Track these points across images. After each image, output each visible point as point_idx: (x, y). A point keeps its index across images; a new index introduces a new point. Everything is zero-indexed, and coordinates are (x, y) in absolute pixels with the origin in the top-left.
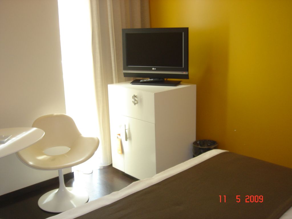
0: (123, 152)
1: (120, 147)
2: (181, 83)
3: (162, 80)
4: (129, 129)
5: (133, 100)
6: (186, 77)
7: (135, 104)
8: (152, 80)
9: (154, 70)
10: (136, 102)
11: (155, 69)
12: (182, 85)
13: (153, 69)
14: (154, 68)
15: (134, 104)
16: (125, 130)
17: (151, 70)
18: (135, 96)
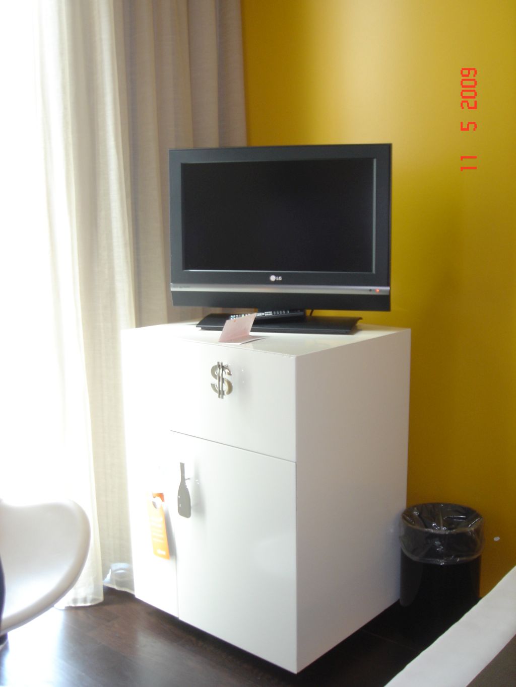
0: (172, 551)
1: (163, 535)
2: (359, 323)
3: (302, 313)
4: (197, 476)
5: (216, 382)
6: (382, 303)
7: (221, 393)
8: (269, 314)
9: (276, 282)
10: (226, 387)
11: (280, 278)
12: (361, 330)
13: (273, 278)
14: (277, 275)
15: (217, 395)
16: (183, 479)
17: (266, 281)
18: (222, 367)
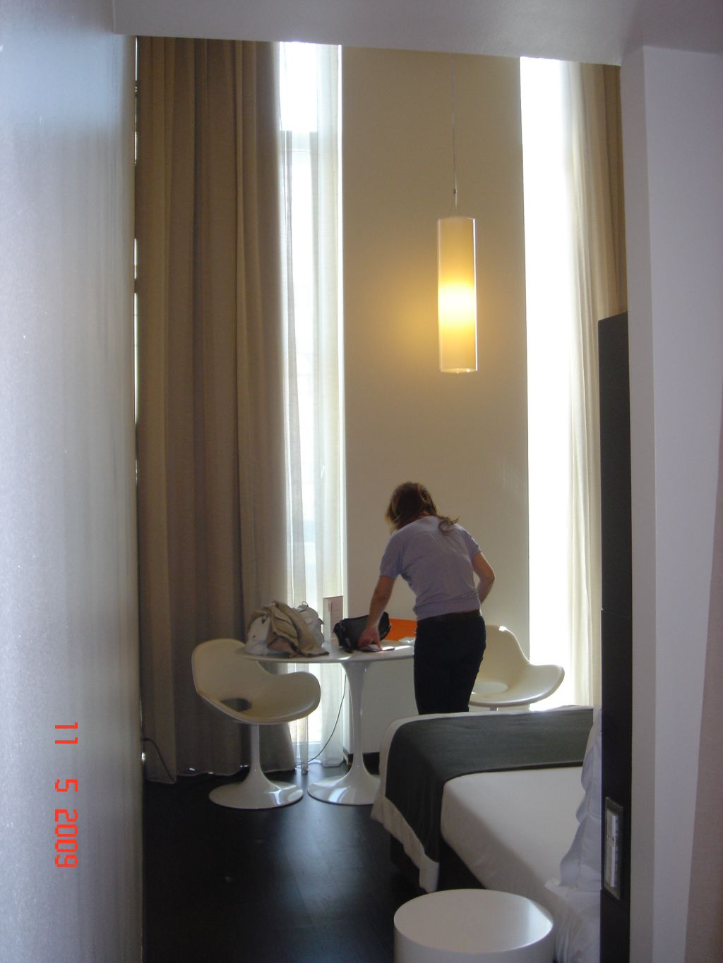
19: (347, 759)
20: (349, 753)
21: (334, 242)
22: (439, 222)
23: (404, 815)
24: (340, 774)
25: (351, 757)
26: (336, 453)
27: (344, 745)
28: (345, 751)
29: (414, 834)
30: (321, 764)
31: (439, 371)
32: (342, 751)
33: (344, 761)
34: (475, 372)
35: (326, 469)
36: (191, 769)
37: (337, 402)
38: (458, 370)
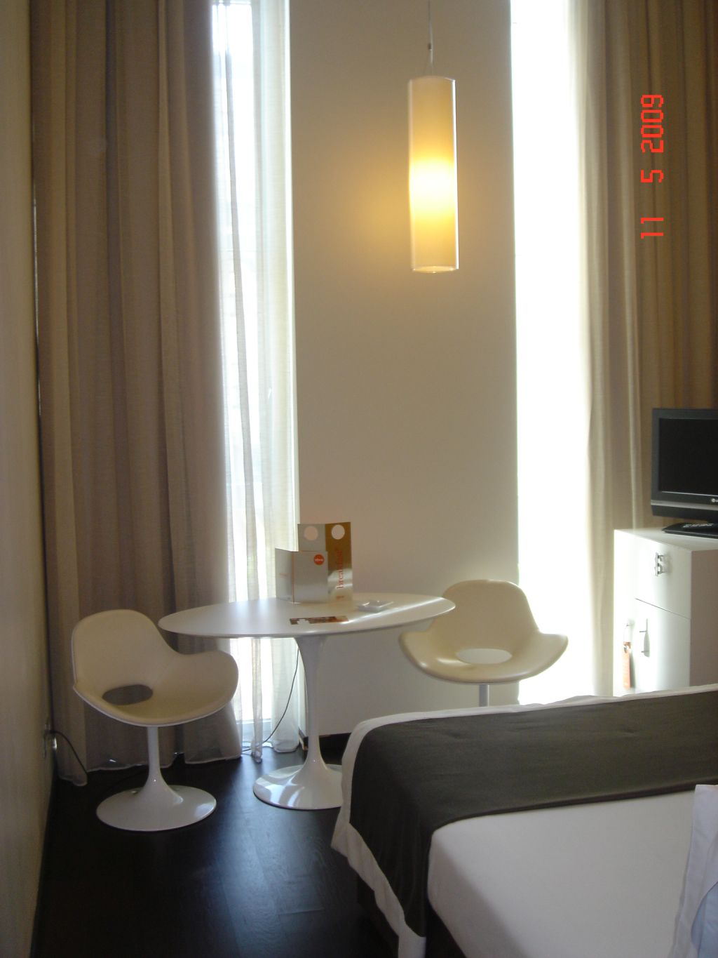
1: (628, 672)
9: (716, 503)
10: (659, 569)
13: (713, 500)
14: (716, 498)
17: (709, 502)
18: (658, 557)
19: (302, 743)
20: (306, 736)
21: (280, 112)
22: (411, 83)
23: (376, 855)
24: (295, 763)
25: (306, 740)
26: (284, 373)
27: (299, 725)
28: (300, 733)
29: (390, 888)
30: (272, 748)
31: (411, 269)
32: (297, 732)
33: (300, 745)
34: (456, 272)
35: (273, 392)
36: (111, 760)
37: (285, 310)
38: (434, 269)
